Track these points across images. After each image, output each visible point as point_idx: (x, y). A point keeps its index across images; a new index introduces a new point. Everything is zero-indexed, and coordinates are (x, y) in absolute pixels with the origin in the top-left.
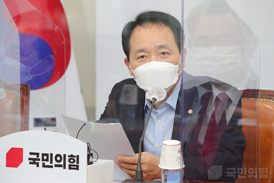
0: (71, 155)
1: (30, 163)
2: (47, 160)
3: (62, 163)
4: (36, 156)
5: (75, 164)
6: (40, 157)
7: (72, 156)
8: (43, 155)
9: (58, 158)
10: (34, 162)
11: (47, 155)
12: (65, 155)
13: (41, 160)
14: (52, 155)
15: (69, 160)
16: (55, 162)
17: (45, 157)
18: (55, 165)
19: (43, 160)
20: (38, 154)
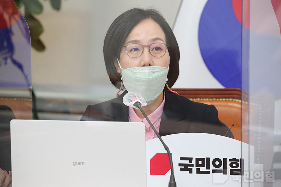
0: (233, 158)
1: (181, 169)
2: (203, 165)
3: (222, 168)
4: (188, 161)
5: (239, 168)
8: (197, 160)
9: (217, 163)
10: (186, 168)
13: (195, 165)
14: (208, 159)
16: (212, 167)
18: (213, 170)
19: (197, 165)
20: (190, 159)
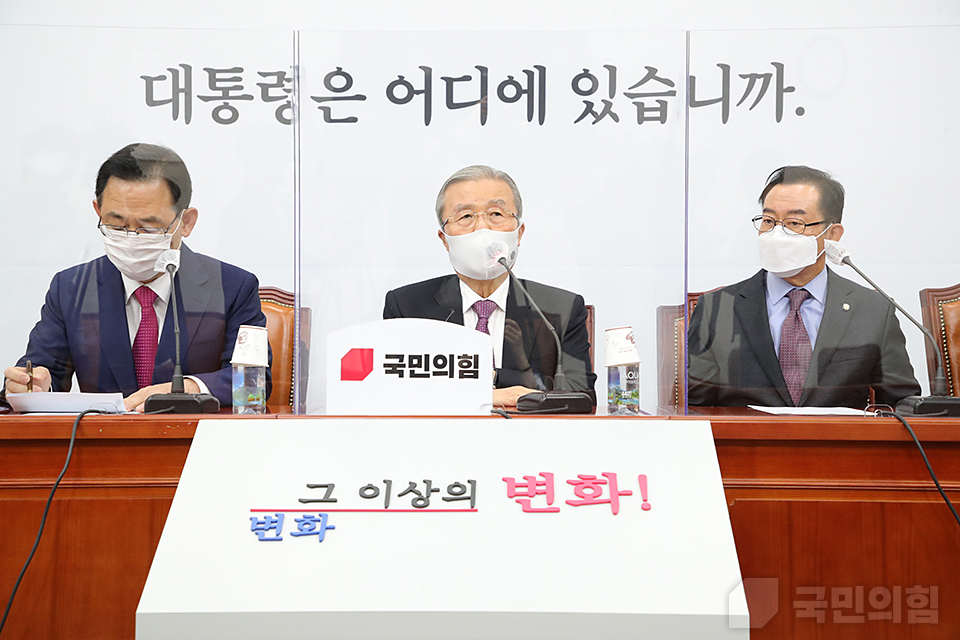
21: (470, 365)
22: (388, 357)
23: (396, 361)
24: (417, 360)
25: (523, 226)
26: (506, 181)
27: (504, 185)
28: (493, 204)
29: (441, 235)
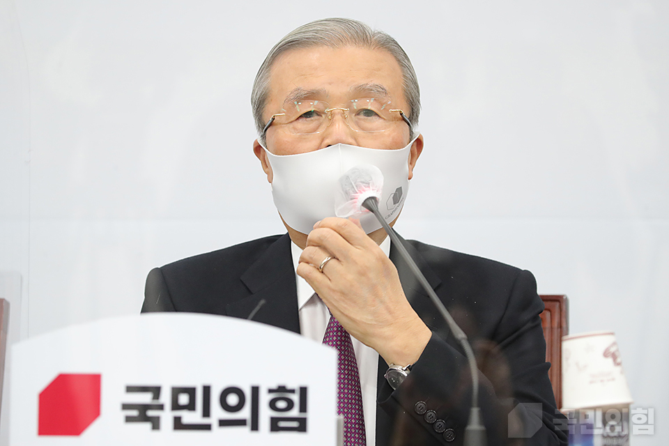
6: (165, 398)
7: (282, 389)
11: (191, 392)
12: (255, 391)
15: (272, 405)
17: (184, 399)
21: (290, 405)
22: (130, 389)
23: (146, 398)
24: (186, 397)
25: (419, 143)
26: (391, 51)
27: (389, 61)
28: (362, 92)
29: (258, 149)
